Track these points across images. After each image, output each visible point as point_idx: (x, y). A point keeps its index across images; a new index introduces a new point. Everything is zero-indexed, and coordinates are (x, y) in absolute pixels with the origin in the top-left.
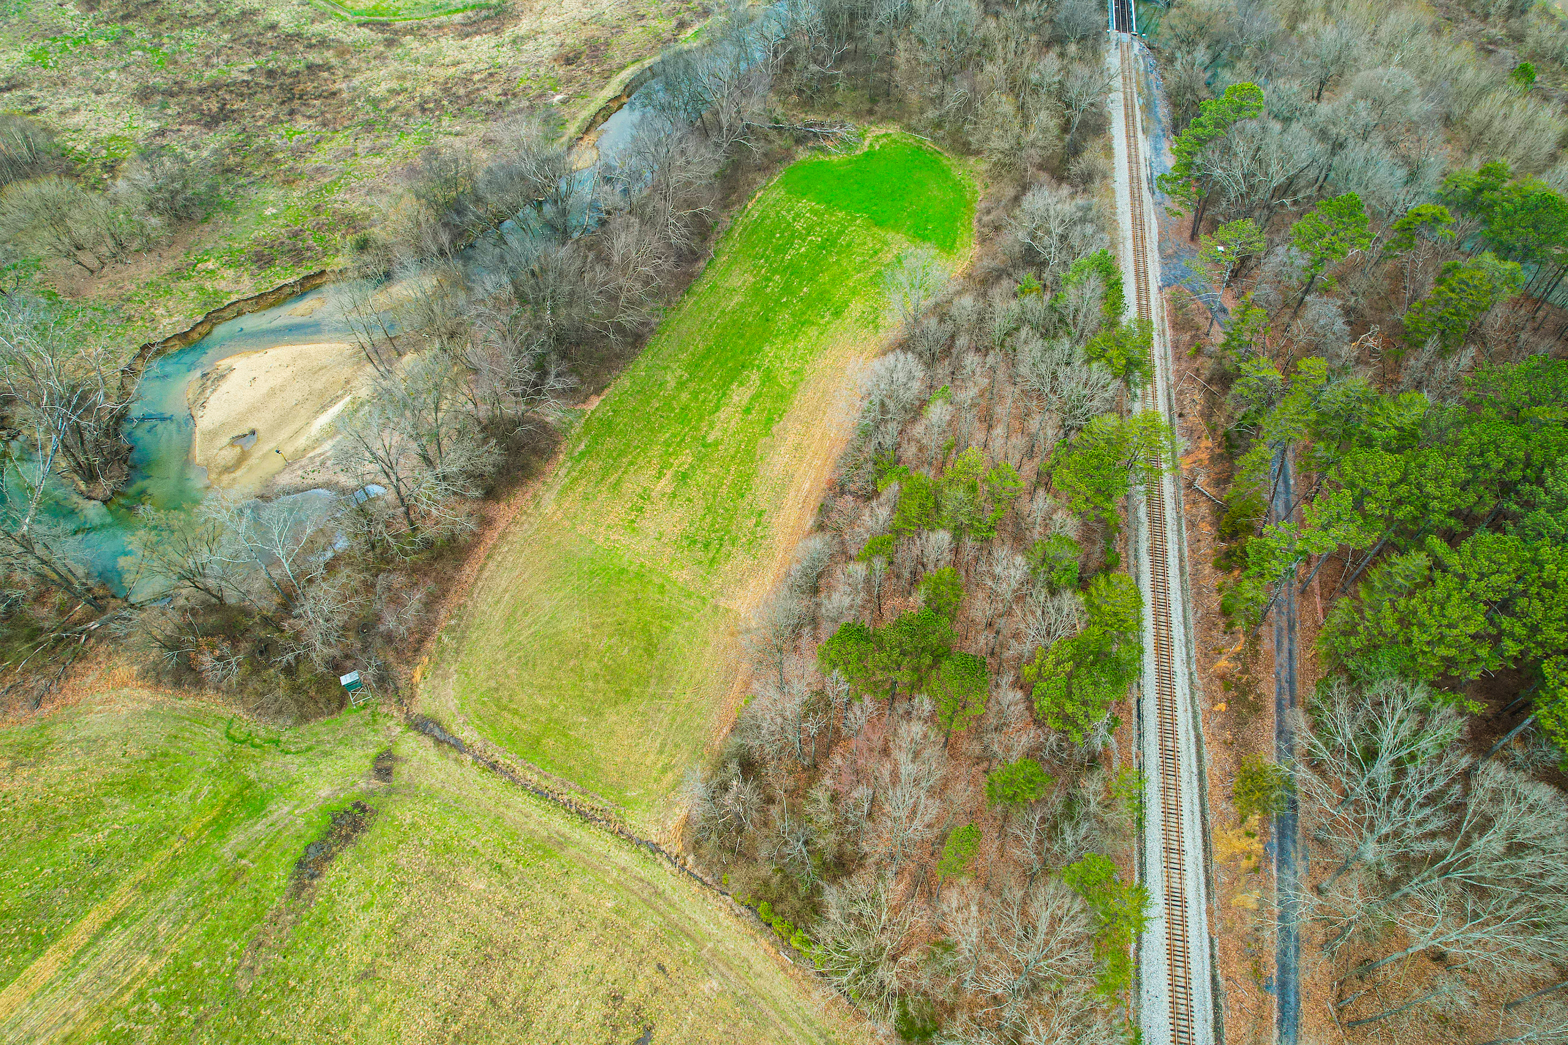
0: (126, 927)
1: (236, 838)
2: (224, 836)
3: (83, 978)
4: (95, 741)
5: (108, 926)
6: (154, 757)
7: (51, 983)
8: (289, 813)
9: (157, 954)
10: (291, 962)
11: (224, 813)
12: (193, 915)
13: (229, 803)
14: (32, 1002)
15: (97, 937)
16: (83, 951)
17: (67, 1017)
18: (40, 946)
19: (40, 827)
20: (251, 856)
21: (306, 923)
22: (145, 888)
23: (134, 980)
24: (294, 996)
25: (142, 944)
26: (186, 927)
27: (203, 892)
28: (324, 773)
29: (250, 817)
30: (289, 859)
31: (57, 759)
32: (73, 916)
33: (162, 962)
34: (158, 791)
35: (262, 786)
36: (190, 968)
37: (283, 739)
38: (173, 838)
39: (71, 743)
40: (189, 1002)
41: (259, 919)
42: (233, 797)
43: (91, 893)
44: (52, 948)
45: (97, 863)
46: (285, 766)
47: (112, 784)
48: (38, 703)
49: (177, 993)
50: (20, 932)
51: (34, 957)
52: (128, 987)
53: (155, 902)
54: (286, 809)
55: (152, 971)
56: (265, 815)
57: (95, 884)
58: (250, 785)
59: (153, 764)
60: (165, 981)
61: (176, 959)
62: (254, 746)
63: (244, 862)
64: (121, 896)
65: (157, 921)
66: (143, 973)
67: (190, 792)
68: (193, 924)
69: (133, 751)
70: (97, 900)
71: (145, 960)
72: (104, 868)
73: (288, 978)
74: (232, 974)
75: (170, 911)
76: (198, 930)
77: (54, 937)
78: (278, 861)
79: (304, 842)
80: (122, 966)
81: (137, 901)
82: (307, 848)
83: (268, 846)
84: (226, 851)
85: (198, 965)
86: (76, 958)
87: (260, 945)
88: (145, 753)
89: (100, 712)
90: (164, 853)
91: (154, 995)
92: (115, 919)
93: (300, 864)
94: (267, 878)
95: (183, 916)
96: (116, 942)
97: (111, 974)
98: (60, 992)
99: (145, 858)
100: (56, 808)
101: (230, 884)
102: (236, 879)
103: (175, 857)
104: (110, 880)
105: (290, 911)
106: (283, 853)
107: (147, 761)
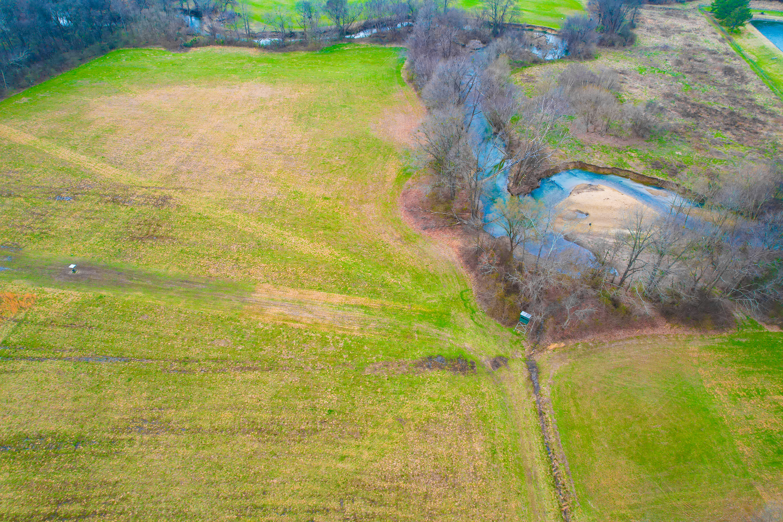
0: (365, 313)
1: (423, 326)
2: (421, 320)
3: (340, 312)
4: (425, 254)
5: (362, 307)
6: (433, 275)
7: (333, 304)
8: (448, 338)
9: (362, 330)
10: (387, 384)
11: (430, 314)
12: (383, 332)
13: (435, 313)
14: (323, 303)
15: (357, 306)
16: (348, 305)
17: (324, 318)
18: (344, 291)
19: (383, 261)
20: (420, 336)
21: (407, 378)
22: (383, 308)
23: (348, 330)
24: (374, 395)
25: (362, 323)
26: (378, 333)
27: (394, 329)
28: (476, 339)
29: (435, 324)
30: (429, 352)
31: (410, 248)
32: (359, 294)
33: (359, 334)
34: (422, 286)
35: (452, 320)
36: (363, 346)
37: (477, 313)
38: (408, 304)
39: (419, 248)
40: (349, 355)
41: (397, 358)
42: (439, 312)
43: (371, 293)
44: (345, 295)
45: (382, 286)
46: (466, 322)
47: (413, 270)
48: (425, 229)
49: (351, 348)
50: (345, 282)
51: (339, 293)
52: (344, 329)
53: (380, 316)
54: (449, 335)
55: (355, 333)
56: (440, 329)
57: (374, 291)
58: (448, 315)
59: (430, 277)
60: (353, 341)
61: (363, 338)
62: (465, 305)
63: (416, 335)
64: (375, 303)
65: (374, 321)
66: (352, 331)
67: (429, 296)
68: (380, 334)
69: (430, 267)
70: (369, 296)
71: (357, 328)
72: (382, 290)
73: (380, 387)
74: (369, 363)
75: (380, 323)
76: (379, 338)
77: (349, 293)
78: (426, 348)
79: (440, 353)
80: (351, 321)
81: (376, 309)
82: (439, 356)
83: (429, 340)
84: (416, 325)
85: (366, 348)
86: (345, 305)
87: (387, 366)
88: (433, 271)
89: (436, 247)
90: (400, 305)
91: (346, 341)
92: (366, 307)
93: (430, 358)
94: (415, 349)
95: (381, 329)
96: (358, 313)
97: (346, 320)
98: (331, 309)
99: (394, 300)
100: (393, 260)
101: (404, 336)
102: (407, 337)
103: (401, 310)
104: (379, 295)
105: (408, 368)
106: (430, 348)
107: (430, 274)
